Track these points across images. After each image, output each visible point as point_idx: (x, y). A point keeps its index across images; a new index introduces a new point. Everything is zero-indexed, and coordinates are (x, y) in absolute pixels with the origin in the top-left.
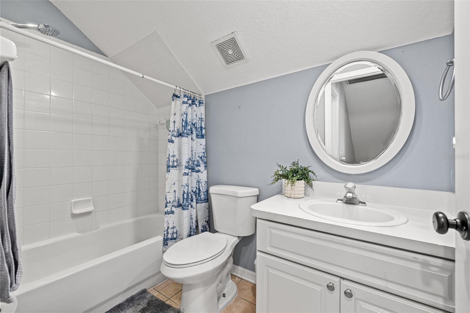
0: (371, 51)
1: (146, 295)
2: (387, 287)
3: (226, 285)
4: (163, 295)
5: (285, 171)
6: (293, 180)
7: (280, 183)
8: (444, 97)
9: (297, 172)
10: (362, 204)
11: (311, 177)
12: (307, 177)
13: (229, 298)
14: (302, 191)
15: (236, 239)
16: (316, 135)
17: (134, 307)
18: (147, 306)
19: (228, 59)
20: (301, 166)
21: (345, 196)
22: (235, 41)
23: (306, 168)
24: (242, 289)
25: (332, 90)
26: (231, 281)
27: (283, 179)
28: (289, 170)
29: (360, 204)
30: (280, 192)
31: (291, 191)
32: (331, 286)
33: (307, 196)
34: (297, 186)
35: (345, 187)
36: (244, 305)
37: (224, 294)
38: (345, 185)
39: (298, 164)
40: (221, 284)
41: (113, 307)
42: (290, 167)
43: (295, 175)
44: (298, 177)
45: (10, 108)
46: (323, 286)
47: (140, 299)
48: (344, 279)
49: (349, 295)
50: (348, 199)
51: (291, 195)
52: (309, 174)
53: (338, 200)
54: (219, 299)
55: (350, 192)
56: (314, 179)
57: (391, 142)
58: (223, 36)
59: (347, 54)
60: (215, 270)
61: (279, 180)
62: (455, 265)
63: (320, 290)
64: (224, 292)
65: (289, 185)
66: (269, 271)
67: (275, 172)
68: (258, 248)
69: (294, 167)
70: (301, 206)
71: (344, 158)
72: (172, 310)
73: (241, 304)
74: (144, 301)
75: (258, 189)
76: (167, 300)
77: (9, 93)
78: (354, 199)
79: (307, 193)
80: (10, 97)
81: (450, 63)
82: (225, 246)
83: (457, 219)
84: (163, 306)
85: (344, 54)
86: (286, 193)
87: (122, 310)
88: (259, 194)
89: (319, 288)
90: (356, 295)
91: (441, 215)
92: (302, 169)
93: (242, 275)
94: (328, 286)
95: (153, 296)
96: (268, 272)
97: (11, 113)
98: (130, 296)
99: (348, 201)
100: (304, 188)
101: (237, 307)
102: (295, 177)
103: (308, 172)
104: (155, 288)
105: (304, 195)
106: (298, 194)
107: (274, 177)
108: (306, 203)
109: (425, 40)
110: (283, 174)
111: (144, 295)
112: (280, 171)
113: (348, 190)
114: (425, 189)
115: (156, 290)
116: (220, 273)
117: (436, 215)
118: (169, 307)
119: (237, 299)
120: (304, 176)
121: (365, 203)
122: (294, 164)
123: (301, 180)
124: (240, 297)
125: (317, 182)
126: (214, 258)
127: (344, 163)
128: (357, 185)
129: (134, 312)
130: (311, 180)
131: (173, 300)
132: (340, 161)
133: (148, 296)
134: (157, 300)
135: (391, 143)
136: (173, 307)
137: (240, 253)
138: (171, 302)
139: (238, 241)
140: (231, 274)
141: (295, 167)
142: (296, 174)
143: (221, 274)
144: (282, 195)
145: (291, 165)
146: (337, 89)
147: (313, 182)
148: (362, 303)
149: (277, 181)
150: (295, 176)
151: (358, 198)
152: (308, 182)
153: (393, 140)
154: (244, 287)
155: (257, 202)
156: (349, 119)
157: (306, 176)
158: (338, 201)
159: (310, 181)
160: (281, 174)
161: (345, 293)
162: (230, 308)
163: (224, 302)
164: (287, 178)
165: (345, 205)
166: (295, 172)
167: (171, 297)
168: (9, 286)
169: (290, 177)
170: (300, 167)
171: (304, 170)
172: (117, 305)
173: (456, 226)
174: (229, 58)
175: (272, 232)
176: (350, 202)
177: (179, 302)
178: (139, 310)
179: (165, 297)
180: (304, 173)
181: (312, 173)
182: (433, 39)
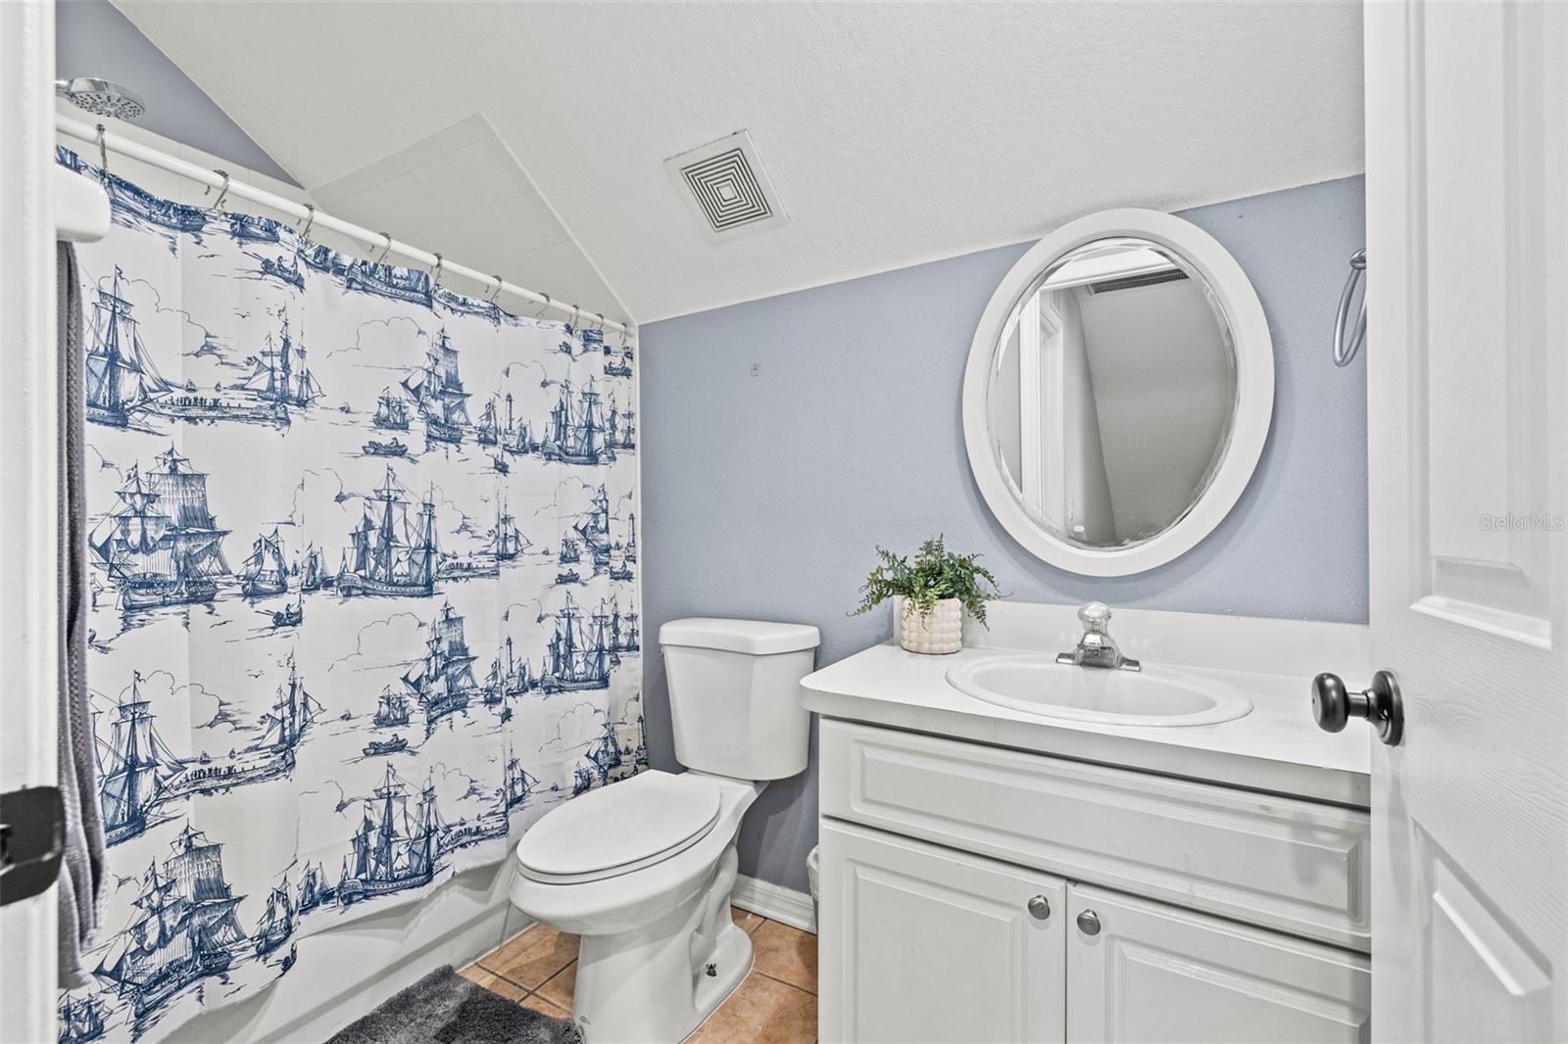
0: (1153, 208)
1: (455, 986)
2: (1193, 896)
3: (718, 939)
4: (511, 982)
5: (902, 571)
6: (927, 598)
7: (886, 607)
8: (1346, 354)
9: (940, 573)
10: (1128, 667)
11: (981, 588)
12: (967, 588)
13: (727, 977)
14: (955, 632)
15: (750, 788)
16: (995, 457)
17: (413, 1024)
18: (459, 1017)
19: (721, 214)
20: (949, 553)
21: (1079, 643)
22: (742, 158)
23: (965, 559)
24: (770, 950)
25: (1041, 312)
26: (731, 926)
27: (894, 596)
28: (914, 566)
29: (1124, 666)
30: (887, 636)
31: (920, 633)
32: (1040, 904)
33: (971, 647)
34: (939, 615)
35: (1081, 616)
36: (776, 996)
37: (711, 967)
38: (1081, 610)
39: (940, 548)
40: (700, 936)
41: (342, 1029)
42: (917, 557)
43: (932, 583)
44: (943, 587)
45: (75, 383)
46: (1018, 908)
47: (432, 998)
48: (1076, 882)
49: (1090, 925)
50: (1089, 653)
51: (920, 644)
52: (973, 579)
53: (1061, 656)
54: (696, 980)
55: (1094, 632)
56: (989, 595)
57: (1209, 481)
58: (704, 141)
59: (1086, 214)
60: (685, 886)
61: (885, 599)
62: (1369, 821)
63: (1008, 921)
64: (711, 961)
65: (914, 612)
66: (860, 876)
67: (872, 575)
68: (824, 808)
69: (929, 557)
70: (952, 677)
71: (1080, 529)
72: (544, 1025)
73: (767, 994)
74: (447, 1003)
75: (817, 629)
76: (525, 998)
77: (73, 337)
78: (1107, 651)
79: (969, 637)
80: (75, 350)
81: (1358, 262)
82: (717, 810)
83: (1369, 691)
84: (513, 1017)
85: (1076, 216)
86: (904, 640)
87: (374, 1037)
88: (819, 646)
89: (1005, 916)
90: (1110, 924)
91: (1330, 682)
92: (953, 564)
93: (766, 905)
94: (1031, 907)
95: (477, 989)
96: (856, 878)
97: (76, 398)
98: (398, 992)
99: (1088, 657)
100: (960, 623)
101: (753, 1004)
102: (932, 590)
103: (972, 573)
104: (481, 964)
105: (960, 643)
106: (943, 642)
107: (869, 591)
108: (964, 667)
109: (1300, 185)
110: (894, 579)
111: (443, 985)
112: (888, 570)
113: (1089, 626)
114: (1302, 618)
115: (485, 969)
116: (697, 899)
117: (1320, 682)
118: (533, 1017)
119: (753, 980)
120: (959, 586)
121: (1136, 663)
122: (929, 548)
123: (951, 596)
124: (761, 974)
125: (998, 602)
126: (681, 848)
127: (1079, 544)
128: (1113, 611)
129: (417, 1040)
130: (979, 596)
131: (543, 995)
132: (1067, 539)
133: (460, 989)
134: (490, 997)
135: (1211, 483)
136: (545, 1016)
137: (760, 835)
138: (538, 1003)
139: (756, 797)
140: (732, 906)
141: (933, 559)
142: (935, 580)
143: (704, 900)
144: (892, 644)
145: (919, 553)
146: (1059, 308)
147: (986, 603)
148: (1126, 948)
149: (876, 603)
150: (933, 587)
151: (1118, 649)
152: (971, 605)
153: (1216, 475)
154: (774, 942)
155: (814, 671)
156: (1095, 404)
157: (965, 584)
158: (1059, 660)
159: (978, 599)
160: (889, 579)
161: (1080, 921)
162: (732, 1009)
163: (711, 992)
164: (909, 593)
165: (1080, 670)
166: (933, 573)
167: (536, 989)
168: (77, 933)
169: (917, 589)
170: (946, 557)
171: (960, 566)
172: (355, 1024)
173: (1366, 710)
174: (722, 209)
175: (867, 756)
176: (1095, 659)
177: (563, 1002)
178: (432, 1033)
179: (517, 988)
180: (959, 576)
181: (984, 575)
182: (1321, 183)
